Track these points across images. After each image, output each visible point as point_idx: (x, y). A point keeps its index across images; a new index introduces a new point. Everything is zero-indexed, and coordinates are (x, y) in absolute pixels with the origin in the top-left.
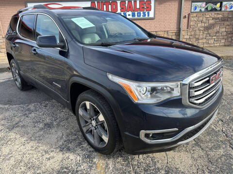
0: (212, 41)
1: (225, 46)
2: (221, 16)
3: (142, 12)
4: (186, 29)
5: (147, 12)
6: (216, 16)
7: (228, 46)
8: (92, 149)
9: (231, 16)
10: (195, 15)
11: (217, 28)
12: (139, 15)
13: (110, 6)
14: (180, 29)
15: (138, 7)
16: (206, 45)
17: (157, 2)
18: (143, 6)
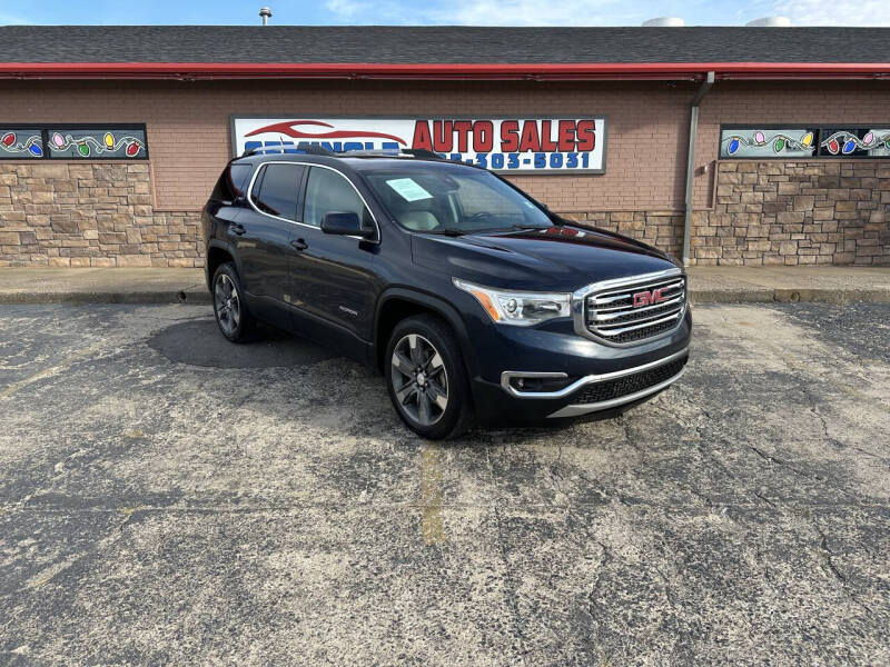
0: (792, 249)
1: (835, 264)
2: (816, 171)
3: (565, 154)
4: (705, 207)
5: (581, 154)
6: (800, 171)
7: (846, 265)
8: (413, 435)
9: (850, 174)
10: (731, 166)
11: (806, 208)
12: (557, 161)
13: (470, 134)
14: (684, 206)
15: (554, 137)
16: (772, 260)
17: (613, 127)
18: (569, 137)
